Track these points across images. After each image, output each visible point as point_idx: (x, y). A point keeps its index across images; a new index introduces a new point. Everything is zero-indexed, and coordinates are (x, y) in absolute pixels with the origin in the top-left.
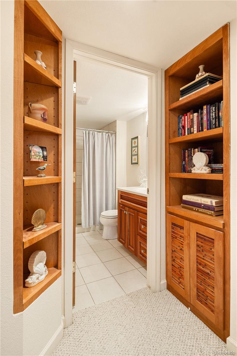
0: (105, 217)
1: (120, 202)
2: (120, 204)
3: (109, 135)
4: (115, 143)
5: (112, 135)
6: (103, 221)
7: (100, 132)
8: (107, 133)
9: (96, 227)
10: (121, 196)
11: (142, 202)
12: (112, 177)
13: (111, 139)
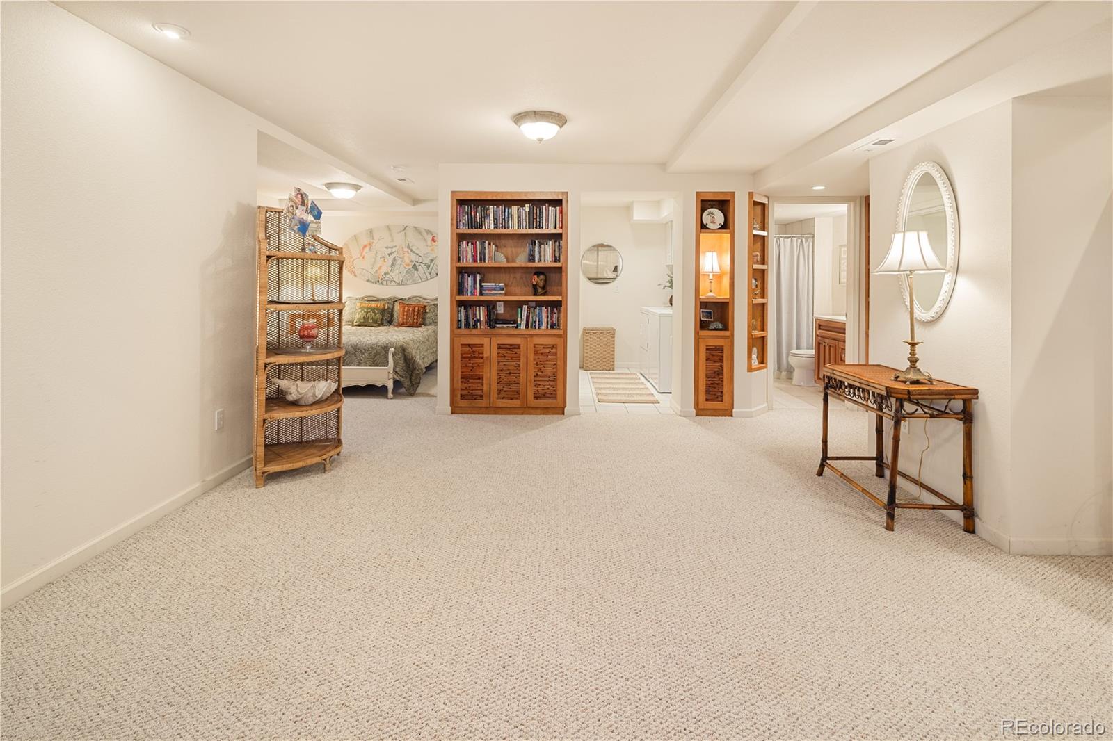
0: (795, 355)
1: (818, 333)
2: (818, 336)
3: (802, 241)
4: (813, 252)
5: (806, 241)
6: (793, 361)
7: (788, 238)
8: (799, 238)
9: (781, 374)
10: (820, 325)
11: (840, 329)
12: (808, 305)
13: (805, 245)
